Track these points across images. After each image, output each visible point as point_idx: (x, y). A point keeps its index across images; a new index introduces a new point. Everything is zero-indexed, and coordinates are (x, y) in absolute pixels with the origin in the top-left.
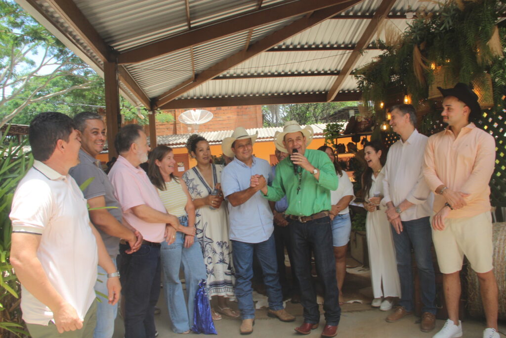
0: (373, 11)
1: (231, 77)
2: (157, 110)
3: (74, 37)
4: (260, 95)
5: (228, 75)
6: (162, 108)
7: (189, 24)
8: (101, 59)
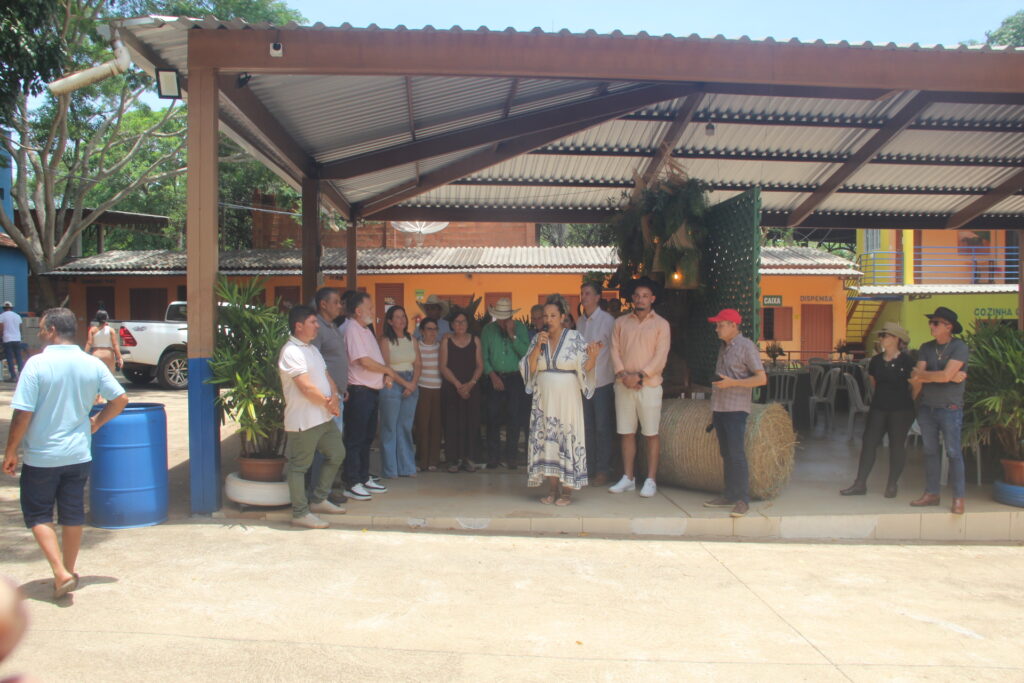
0: (675, 112)
1: (474, 182)
2: (360, 220)
3: (271, 152)
4: (519, 208)
5: (469, 179)
6: (367, 218)
7: (414, 136)
8: (300, 174)
